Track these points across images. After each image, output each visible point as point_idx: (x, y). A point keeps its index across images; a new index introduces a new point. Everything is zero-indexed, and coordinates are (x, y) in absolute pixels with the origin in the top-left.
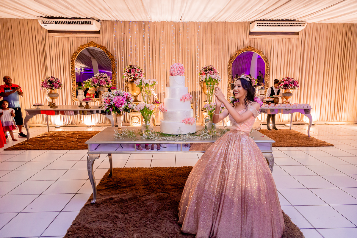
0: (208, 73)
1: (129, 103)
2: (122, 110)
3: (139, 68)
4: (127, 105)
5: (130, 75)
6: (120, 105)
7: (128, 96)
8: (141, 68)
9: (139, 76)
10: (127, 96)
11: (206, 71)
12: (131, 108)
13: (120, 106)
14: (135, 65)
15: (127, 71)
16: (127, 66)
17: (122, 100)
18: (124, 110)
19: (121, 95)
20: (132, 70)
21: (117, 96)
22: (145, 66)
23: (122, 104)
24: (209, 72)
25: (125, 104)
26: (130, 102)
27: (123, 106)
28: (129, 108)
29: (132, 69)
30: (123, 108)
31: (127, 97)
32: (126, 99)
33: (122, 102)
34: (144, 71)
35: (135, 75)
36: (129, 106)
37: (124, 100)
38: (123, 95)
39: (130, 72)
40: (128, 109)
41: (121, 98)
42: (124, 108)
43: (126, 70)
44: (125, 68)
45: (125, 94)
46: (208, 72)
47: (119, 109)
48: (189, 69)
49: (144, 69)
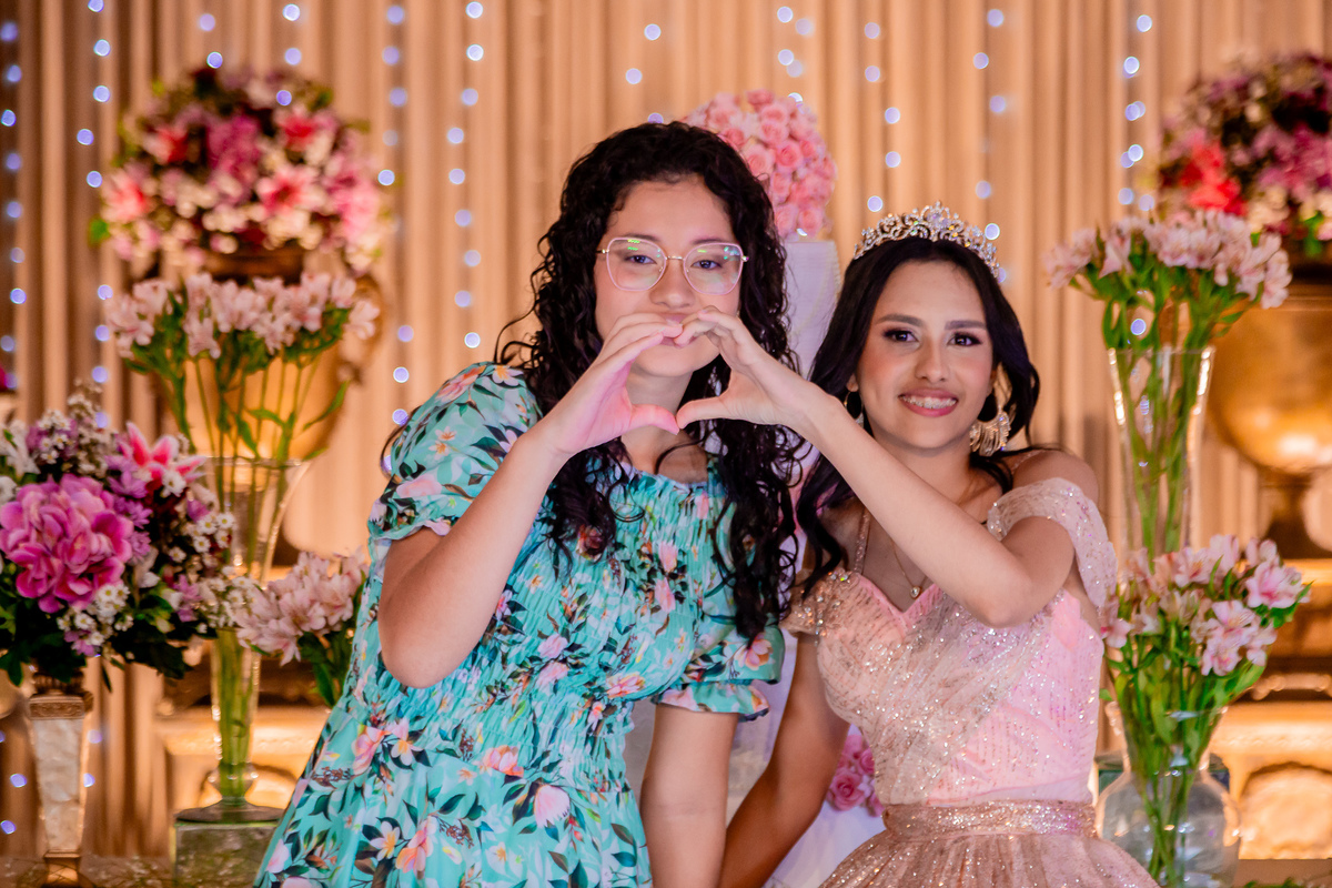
0: (1273, 157)
1: (178, 554)
2: (96, 639)
3: (321, 103)
4: (151, 580)
5: (188, 196)
6: (80, 578)
7: (174, 482)
8: (346, 104)
9: (317, 217)
10: (157, 476)
11: (1234, 129)
12: (202, 619)
13: (80, 589)
14: (262, 63)
15: (159, 148)
16: (155, 69)
17: (103, 525)
18: (119, 642)
19: (86, 467)
20: (220, 130)
21: (40, 479)
22: (398, 77)
23: (97, 572)
24: (1286, 146)
25: (130, 569)
26: (186, 544)
27: (110, 597)
28: (174, 618)
29: (225, 112)
30: (106, 612)
31: (156, 485)
32: (142, 513)
33: (100, 543)
34: (384, 138)
35: (254, 198)
36: (173, 598)
37: (127, 525)
38: (115, 472)
39: (195, 159)
40: (164, 626)
41: (86, 501)
42: (119, 617)
43: (136, 138)
44: (124, 97)
45: (139, 457)
46: (1262, 143)
47: (62, 624)
48: (1012, 104)
49: (381, 120)
